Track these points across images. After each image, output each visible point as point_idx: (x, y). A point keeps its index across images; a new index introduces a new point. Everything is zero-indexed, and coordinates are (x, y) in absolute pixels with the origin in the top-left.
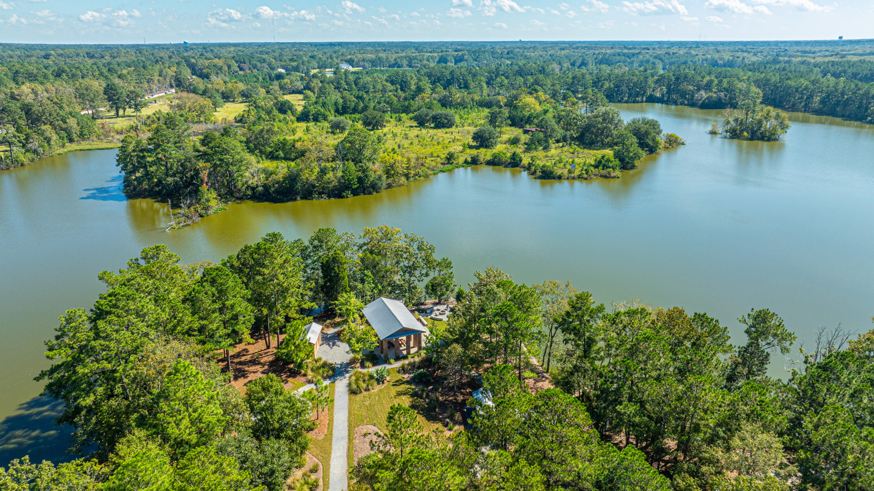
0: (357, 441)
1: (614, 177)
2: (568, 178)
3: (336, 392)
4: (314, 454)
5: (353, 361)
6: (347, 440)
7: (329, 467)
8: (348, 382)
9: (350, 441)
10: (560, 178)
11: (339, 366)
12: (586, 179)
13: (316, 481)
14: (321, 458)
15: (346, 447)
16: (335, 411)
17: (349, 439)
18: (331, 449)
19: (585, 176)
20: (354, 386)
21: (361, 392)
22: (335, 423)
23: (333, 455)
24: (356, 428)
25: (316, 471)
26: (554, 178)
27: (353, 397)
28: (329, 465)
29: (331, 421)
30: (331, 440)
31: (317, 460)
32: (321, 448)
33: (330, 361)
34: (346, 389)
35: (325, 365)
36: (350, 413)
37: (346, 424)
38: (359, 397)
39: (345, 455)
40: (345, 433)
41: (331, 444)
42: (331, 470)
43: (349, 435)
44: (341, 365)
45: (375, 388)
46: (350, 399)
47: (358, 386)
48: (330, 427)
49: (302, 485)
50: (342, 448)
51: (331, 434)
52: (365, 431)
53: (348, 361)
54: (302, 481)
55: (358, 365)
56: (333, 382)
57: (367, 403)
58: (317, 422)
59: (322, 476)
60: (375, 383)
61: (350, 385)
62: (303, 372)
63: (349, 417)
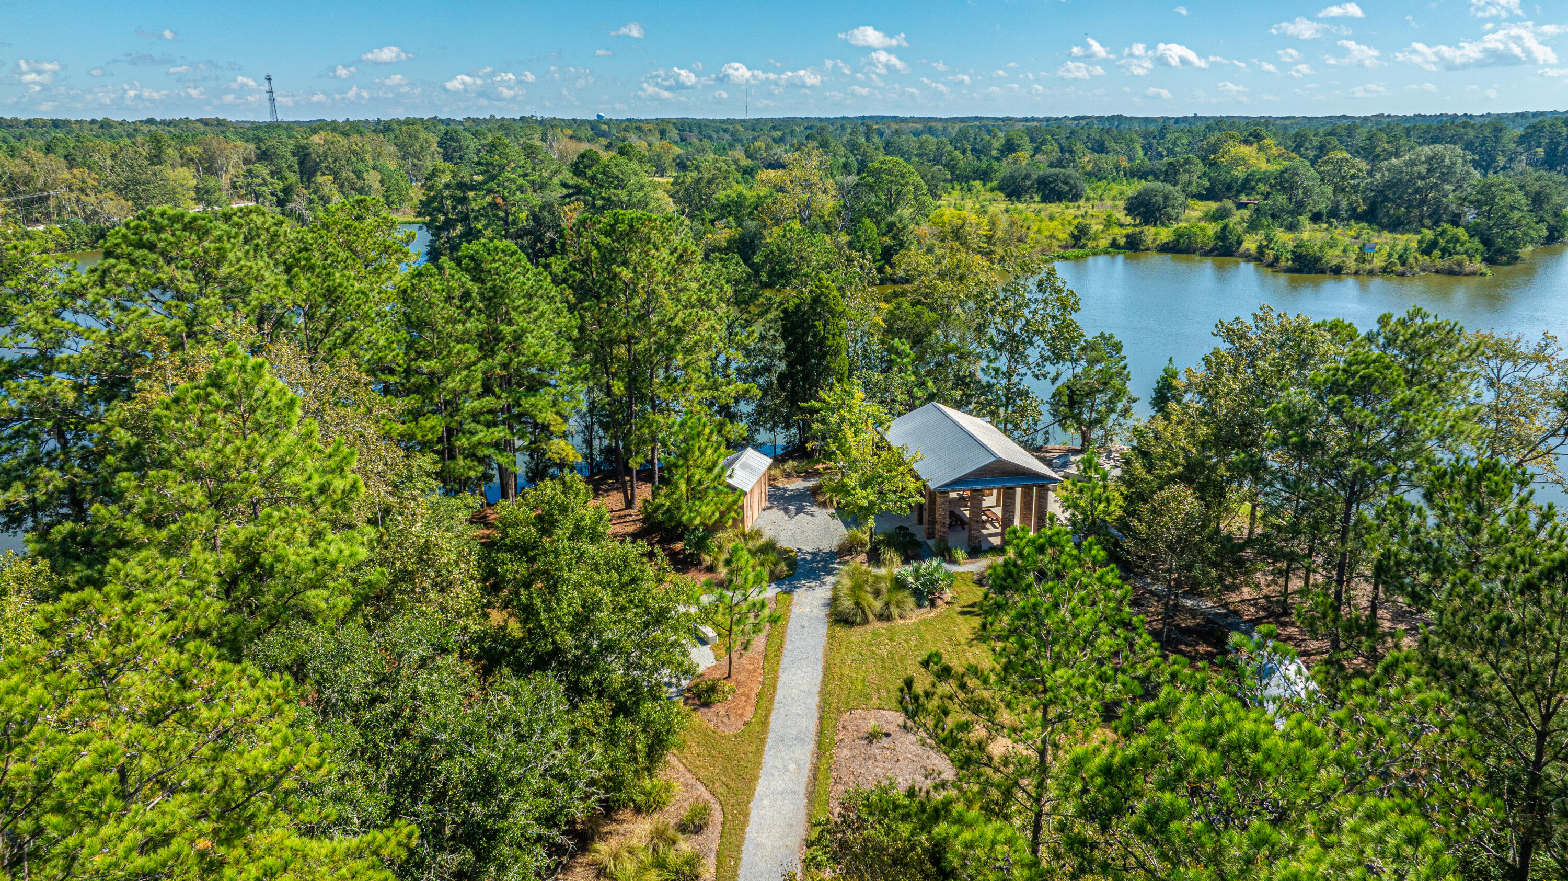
0: (846, 752)
1: (1473, 274)
2: (1356, 273)
3: (793, 616)
4: (703, 773)
5: (847, 550)
6: (812, 746)
7: (745, 822)
8: (829, 594)
9: (823, 748)
10: (1337, 271)
11: (809, 558)
12: (1403, 274)
13: (693, 862)
14: (723, 790)
15: (808, 766)
16: (785, 662)
17: (819, 744)
18: (759, 765)
19: (1399, 268)
20: (847, 604)
21: (866, 621)
22: (780, 694)
23: (761, 787)
24: (846, 716)
25: (699, 829)
26: (1323, 272)
27: (842, 632)
28: (746, 815)
29: (769, 688)
30: (763, 740)
31: (706, 795)
32: (727, 759)
33: (784, 544)
34: (822, 613)
35: (769, 547)
36: (828, 672)
37: (815, 700)
38: (856, 635)
39: (802, 790)
40: (811, 725)
41: (759, 752)
42: (751, 831)
43: (820, 733)
44: (815, 554)
45: (909, 614)
46: (831, 637)
47: (857, 604)
48: (763, 704)
49: (642, 869)
50: (793, 767)
51: (765, 723)
52: (872, 724)
53: (834, 549)
54: (647, 857)
55: (863, 557)
56: (789, 592)
57: (883, 651)
58: (727, 686)
59: (715, 846)
60: (911, 602)
61: (834, 601)
62: (707, 559)
63: (824, 684)
